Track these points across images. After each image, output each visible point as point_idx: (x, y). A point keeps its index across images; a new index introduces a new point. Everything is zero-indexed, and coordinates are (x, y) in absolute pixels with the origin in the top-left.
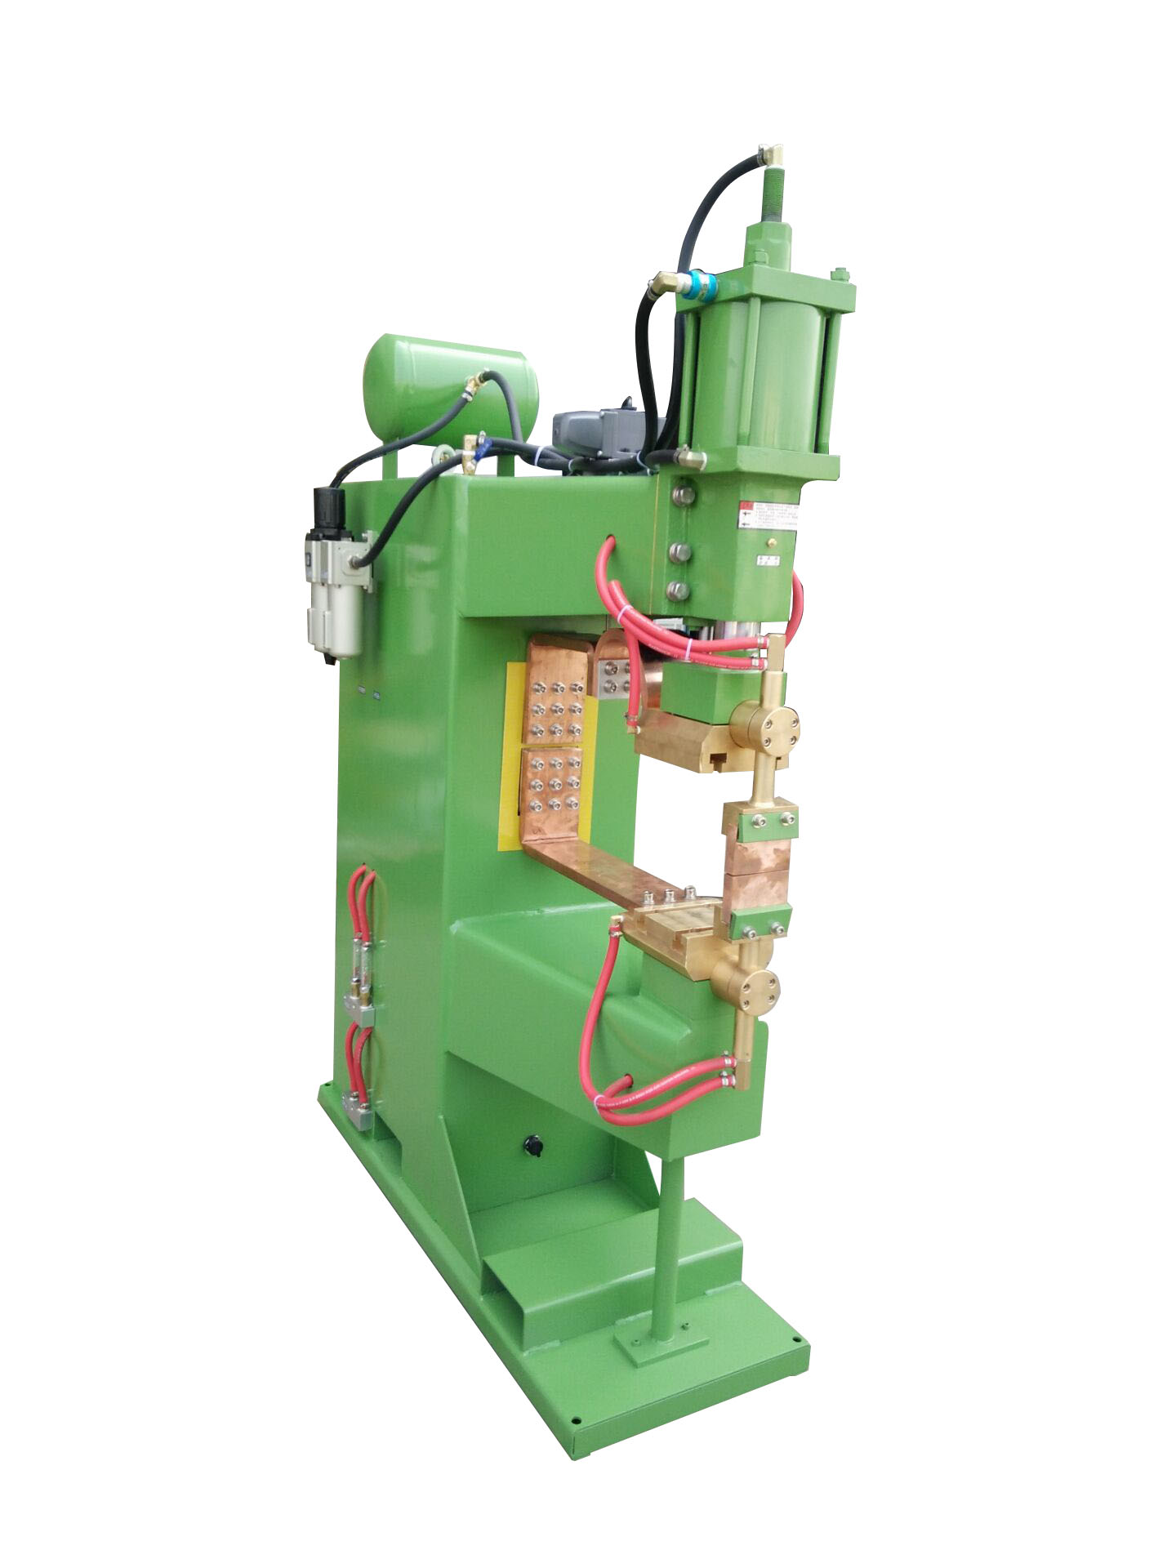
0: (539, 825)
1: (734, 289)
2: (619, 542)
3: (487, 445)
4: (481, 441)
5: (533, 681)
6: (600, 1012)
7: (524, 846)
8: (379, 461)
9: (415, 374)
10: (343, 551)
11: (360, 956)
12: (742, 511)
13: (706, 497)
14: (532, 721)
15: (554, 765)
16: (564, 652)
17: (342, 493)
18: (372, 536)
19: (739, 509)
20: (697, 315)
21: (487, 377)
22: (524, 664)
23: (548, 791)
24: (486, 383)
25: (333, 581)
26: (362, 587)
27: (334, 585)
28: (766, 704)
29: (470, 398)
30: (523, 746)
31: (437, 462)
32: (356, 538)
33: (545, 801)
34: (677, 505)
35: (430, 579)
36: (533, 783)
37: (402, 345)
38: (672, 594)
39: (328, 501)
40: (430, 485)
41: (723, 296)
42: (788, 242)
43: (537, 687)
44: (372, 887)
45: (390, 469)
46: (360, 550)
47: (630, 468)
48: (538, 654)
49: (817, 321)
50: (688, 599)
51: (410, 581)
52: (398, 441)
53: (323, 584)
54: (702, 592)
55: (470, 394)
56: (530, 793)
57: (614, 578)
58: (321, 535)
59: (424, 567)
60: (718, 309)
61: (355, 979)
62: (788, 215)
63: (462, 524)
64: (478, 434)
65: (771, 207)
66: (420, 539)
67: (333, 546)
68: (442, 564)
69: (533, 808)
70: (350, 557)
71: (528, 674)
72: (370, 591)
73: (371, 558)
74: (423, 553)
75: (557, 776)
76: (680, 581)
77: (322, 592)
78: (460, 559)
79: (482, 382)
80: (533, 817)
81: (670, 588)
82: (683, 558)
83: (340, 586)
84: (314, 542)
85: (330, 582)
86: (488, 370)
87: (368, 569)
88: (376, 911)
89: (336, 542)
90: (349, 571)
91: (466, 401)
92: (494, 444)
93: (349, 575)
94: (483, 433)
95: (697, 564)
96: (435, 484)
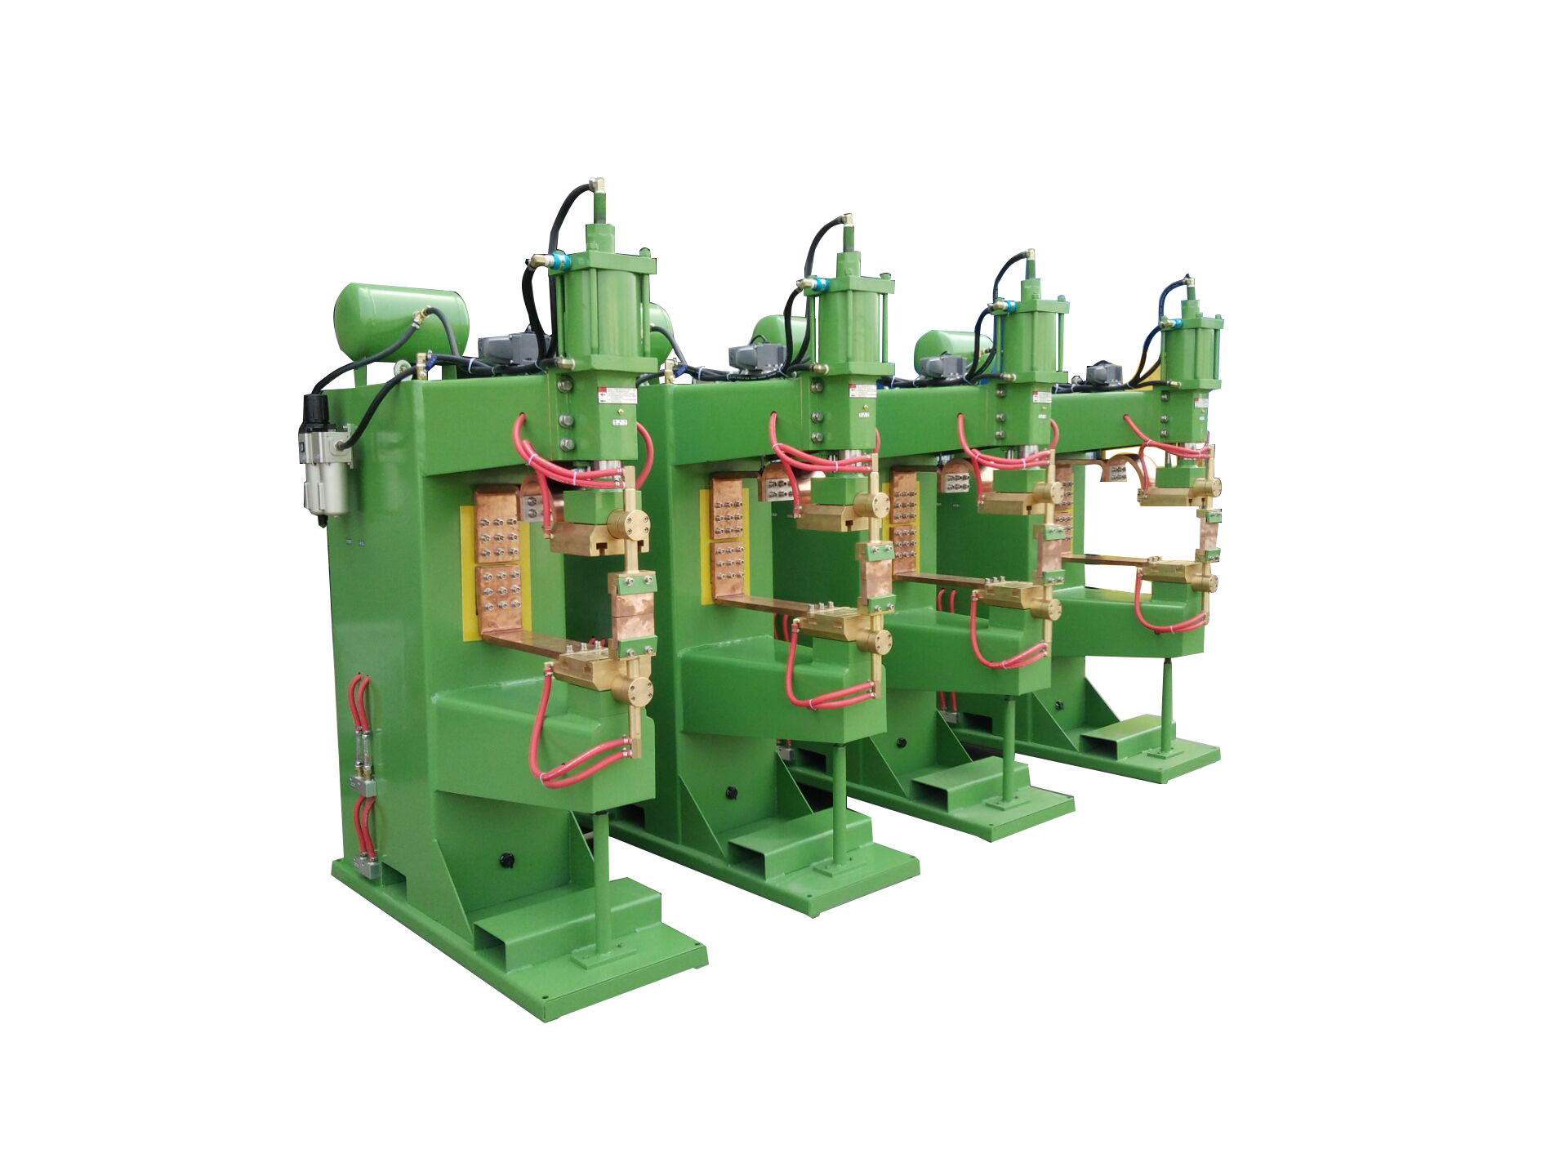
0: (493, 621)
1: (581, 263)
2: (529, 418)
3: (434, 360)
4: (429, 356)
5: (480, 518)
6: (542, 728)
7: (482, 636)
8: (351, 374)
9: (376, 312)
10: (331, 438)
11: (361, 744)
12: (600, 393)
13: (580, 386)
14: (481, 546)
15: (500, 577)
16: (500, 497)
17: (325, 398)
18: (351, 427)
19: (598, 391)
20: (562, 277)
21: (429, 311)
22: (472, 507)
23: (497, 597)
24: (429, 316)
25: (324, 460)
26: (346, 463)
27: (324, 463)
28: (627, 510)
29: (418, 327)
30: (476, 565)
31: (398, 372)
32: (339, 428)
33: (495, 603)
34: (561, 392)
35: (397, 455)
36: (485, 591)
37: (364, 291)
38: (564, 447)
39: (315, 405)
40: (394, 389)
41: (575, 267)
42: (612, 235)
43: (483, 522)
44: (368, 689)
45: (361, 379)
46: (344, 437)
47: (532, 370)
48: (482, 499)
49: (634, 279)
50: (574, 450)
51: (382, 457)
52: (365, 359)
53: (315, 464)
54: (583, 444)
55: (417, 323)
56: (484, 598)
57: (526, 439)
58: (311, 429)
59: (392, 446)
60: (573, 275)
61: (358, 763)
62: (610, 219)
63: (420, 413)
64: (427, 352)
65: (599, 214)
66: (388, 427)
67: (323, 436)
68: (407, 442)
69: (487, 609)
70: (336, 443)
71: (476, 514)
72: (351, 467)
73: (351, 443)
74: (392, 437)
75: (503, 586)
76: (569, 438)
77: (315, 470)
78: (420, 437)
79: (426, 315)
80: (487, 614)
81: (562, 443)
82: (568, 424)
83: (329, 464)
84: (306, 435)
85: (322, 461)
86: (429, 307)
87: (350, 449)
88: (372, 704)
89: (325, 433)
90: (335, 452)
91: (415, 328)
92: (439, 358)
93: (337, 456)
94: (430, 351)
95: (578, 427)
96: (398, 389)
